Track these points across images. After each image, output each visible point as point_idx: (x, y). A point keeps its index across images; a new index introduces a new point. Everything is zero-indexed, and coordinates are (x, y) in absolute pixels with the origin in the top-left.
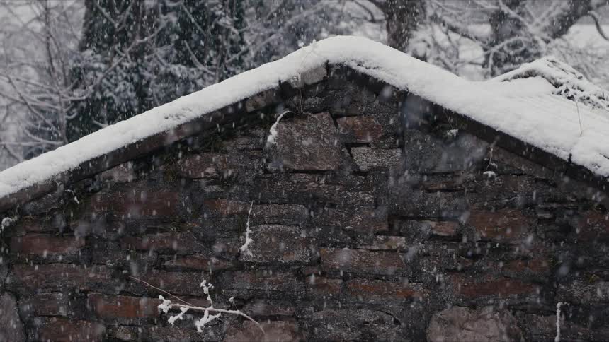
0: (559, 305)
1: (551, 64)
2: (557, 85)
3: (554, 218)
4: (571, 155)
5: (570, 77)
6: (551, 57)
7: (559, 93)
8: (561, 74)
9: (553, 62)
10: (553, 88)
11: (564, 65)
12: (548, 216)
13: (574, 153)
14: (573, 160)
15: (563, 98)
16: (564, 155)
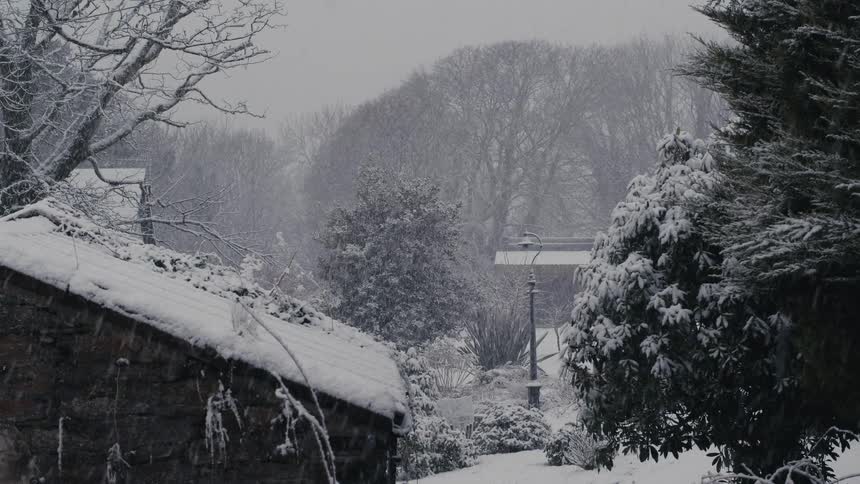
0: (61, 419)
1: (52, 205)
2: (57, 223)
3: (55, 342)
4: (69, 286)
5: (69, 216)
6: (51, 199)
7: (60, 230)
8: (61, 213)
9: (53, 202)
10: (55, 226)
11: (63, 206)
12: (49, 340)
13: (71, 284)
14: (71, 289)
15: (63, 234)
16: (62, 286)
